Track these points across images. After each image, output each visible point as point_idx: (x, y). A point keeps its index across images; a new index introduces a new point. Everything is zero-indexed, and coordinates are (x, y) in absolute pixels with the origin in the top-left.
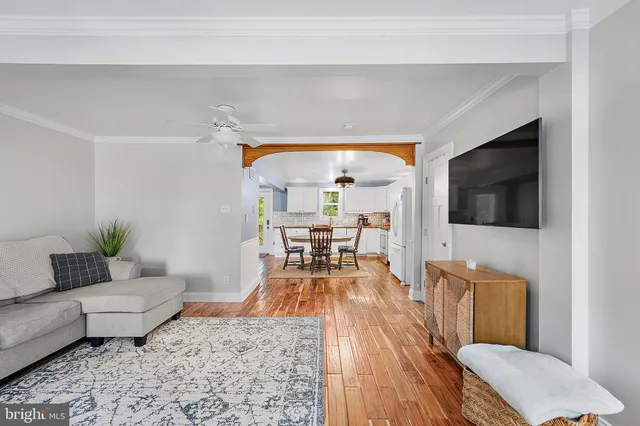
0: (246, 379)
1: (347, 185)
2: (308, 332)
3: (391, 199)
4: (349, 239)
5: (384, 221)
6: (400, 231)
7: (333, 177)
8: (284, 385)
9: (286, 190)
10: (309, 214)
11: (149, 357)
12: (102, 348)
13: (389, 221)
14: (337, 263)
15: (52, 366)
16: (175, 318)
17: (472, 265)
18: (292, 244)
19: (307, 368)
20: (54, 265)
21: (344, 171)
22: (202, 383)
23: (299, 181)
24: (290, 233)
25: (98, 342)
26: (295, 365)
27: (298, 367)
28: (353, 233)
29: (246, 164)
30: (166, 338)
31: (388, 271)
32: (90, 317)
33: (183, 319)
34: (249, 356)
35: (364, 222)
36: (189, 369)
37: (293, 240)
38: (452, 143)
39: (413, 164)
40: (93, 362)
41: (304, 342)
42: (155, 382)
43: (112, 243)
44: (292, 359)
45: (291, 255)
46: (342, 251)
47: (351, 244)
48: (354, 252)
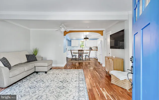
1: (87, 40)
2: (80, 72)
3: (98, 43)
4: (88, 53)
5: (96, 49)
6: (100, 51)
7: (83, 37)
8: (78, 79)
9: (71, 41)
10: (77, 47)
12: (38, 74)
13: (97, 49)
14: (84, 59)
16: (51, 69)
17: (114, 57)
18: (73, 54)
20: (27, 57)
21: (86, 37)
22: (62, 78)
23: (74, 38)
24: (73, 51)
25: (37, 72)
27: (80, 77)
28: (88, 52)
29: (65, 35)
30: (51, 72)
31: (97, 61)
32: (36, 67)
35: (91, 49)
36: (58, 77)
37: (74, 53)
38: (111, 31)
39: (103, 35)
44: (78, 76)
45: (73, 57)
46: (86, 56)
47: (88, 54)
48: (89, 56)
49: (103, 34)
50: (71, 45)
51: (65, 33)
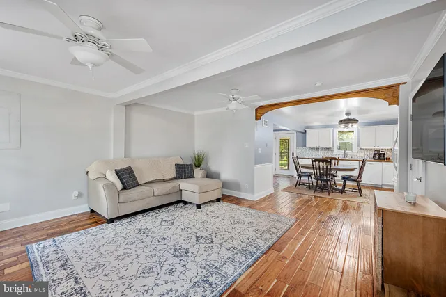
0: (228, 236)
4: (352, 170)
8: (243, 244)
9: (305, 131)
10: (325, 149)
11: (199, 214)
12: (186, 206)
14: (341, 188)
15: (170, 208)
19: (262, 242)
20: (176, 168)
21: (348, 114)
22: (210, 230)
23: (316, 124)
25: (186, 203)
26: (257, 238)
27: (257, 240)
28: (357, 165)
29: (258, 118)
30: (209, 208)
32: (183, 191)
33: (221, 202)
34: (237, 226)
35: (380, 156)
36: (209, 223)
39: (398, 104)
40: (181, 210)
41: (272, 230)
42: (194, 224)
43: (199, 161)
44: (257, 235)
45: (303, 178)
46: (345, 179)
47: (355, 174)
48: (357, 181)
49: (397, 97)
50: (304, 145)
51: (260, 111)
